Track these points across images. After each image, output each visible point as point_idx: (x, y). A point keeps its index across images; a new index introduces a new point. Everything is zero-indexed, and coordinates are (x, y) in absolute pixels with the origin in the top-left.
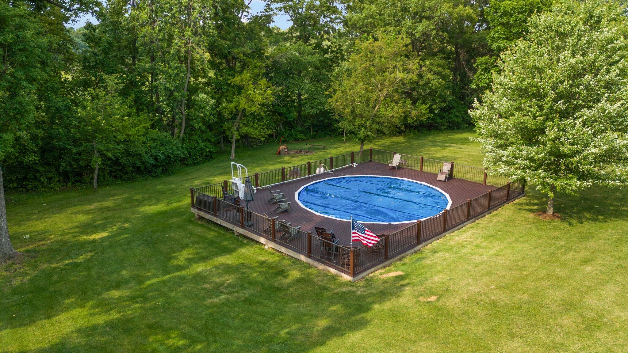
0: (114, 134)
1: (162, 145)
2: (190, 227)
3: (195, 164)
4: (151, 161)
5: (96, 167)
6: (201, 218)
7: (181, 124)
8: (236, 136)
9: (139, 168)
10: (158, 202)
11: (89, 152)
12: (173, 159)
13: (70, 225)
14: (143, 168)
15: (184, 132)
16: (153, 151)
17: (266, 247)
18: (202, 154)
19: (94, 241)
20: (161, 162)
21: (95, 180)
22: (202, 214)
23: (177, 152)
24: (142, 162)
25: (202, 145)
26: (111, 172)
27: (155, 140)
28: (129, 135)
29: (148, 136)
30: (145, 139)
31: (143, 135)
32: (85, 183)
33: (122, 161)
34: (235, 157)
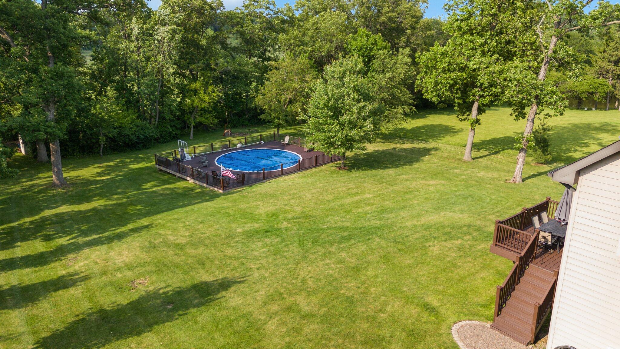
0: (113, 123)
1: (142, 129)
2: (154, 174)
3: (165, 142)
4: (135, 139)
5: (102, 143)
6: (161, 170)
7: (156, 116)
8: (193, 124)
9: (128, 144)
10: (139, 163)
11: (98, 134)
12: (149, 139)
13: (89, 173)
14: (130, 144)
15: (158, 121)
16: (136, 133)
17: (190, 182)
18: (170, 136)
19: (103, 180)
20: (142, 141)
21: (101, 151)
22: (161, 168)
23: (152, 134)
24: (129, 140)
25: (170, 129)
26: (111, 146)
27: (138, 126)
28: (121, 124)
29: (134, 123)
30: (131, 126)
31: (131, 123)
32: (95, 153)
33: (118, 139)
34: (193, 138)
